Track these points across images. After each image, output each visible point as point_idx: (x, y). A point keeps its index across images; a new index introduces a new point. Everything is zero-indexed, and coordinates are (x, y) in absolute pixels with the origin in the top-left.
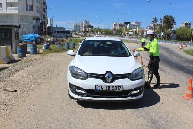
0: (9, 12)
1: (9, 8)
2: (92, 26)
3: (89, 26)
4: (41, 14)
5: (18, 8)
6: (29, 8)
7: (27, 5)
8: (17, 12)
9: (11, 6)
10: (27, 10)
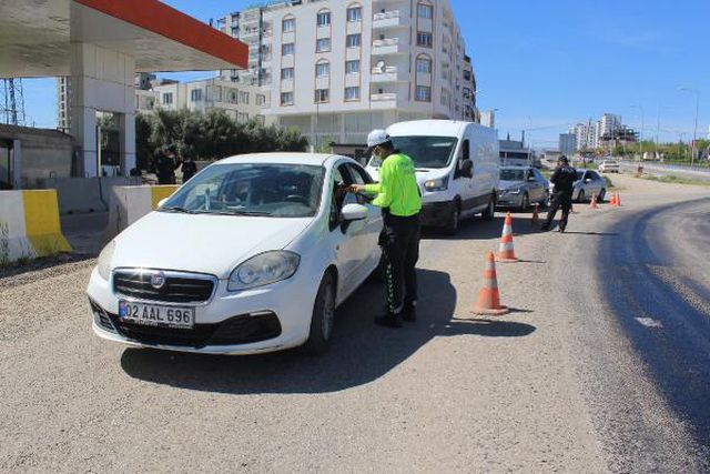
0: (375, 106)
1: (374, 97)
2: (633, 134)
3: (621, 134)
4: (453, 107)
5: (394, 96)
6: (423, 94)
7: (418, 87)
8: (393, 105)
9: (381, 92)
10: (417, 99)
